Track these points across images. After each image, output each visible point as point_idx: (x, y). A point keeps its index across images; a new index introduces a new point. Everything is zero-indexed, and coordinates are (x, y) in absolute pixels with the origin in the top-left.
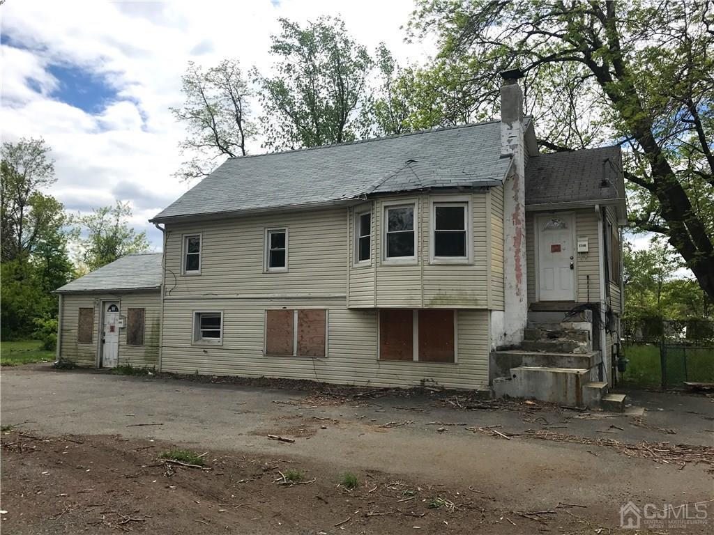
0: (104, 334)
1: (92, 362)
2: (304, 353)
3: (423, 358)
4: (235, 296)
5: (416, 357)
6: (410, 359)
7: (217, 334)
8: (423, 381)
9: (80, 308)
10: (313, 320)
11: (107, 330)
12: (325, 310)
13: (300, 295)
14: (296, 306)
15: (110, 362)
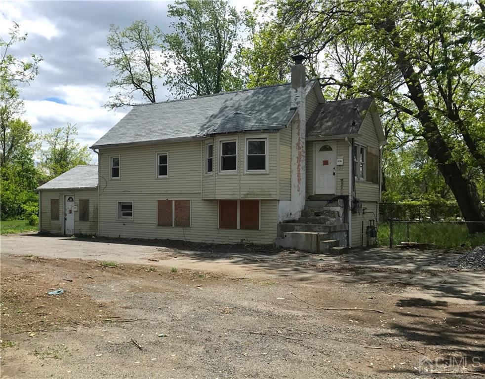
0: (66, 215)
1: (60, 231)
2: (178, 225)
3: (242, 227)
4: (140, 192)
5: (238, 227)
6: (236, 228)
7: (130, 214)
8: (242, 240)
9: (52, 200)
10: (184, 206)
11: (67, 212)
12: (189, 201)
13: (176, 192)
14: (173, 199)
15: (70, 231)
